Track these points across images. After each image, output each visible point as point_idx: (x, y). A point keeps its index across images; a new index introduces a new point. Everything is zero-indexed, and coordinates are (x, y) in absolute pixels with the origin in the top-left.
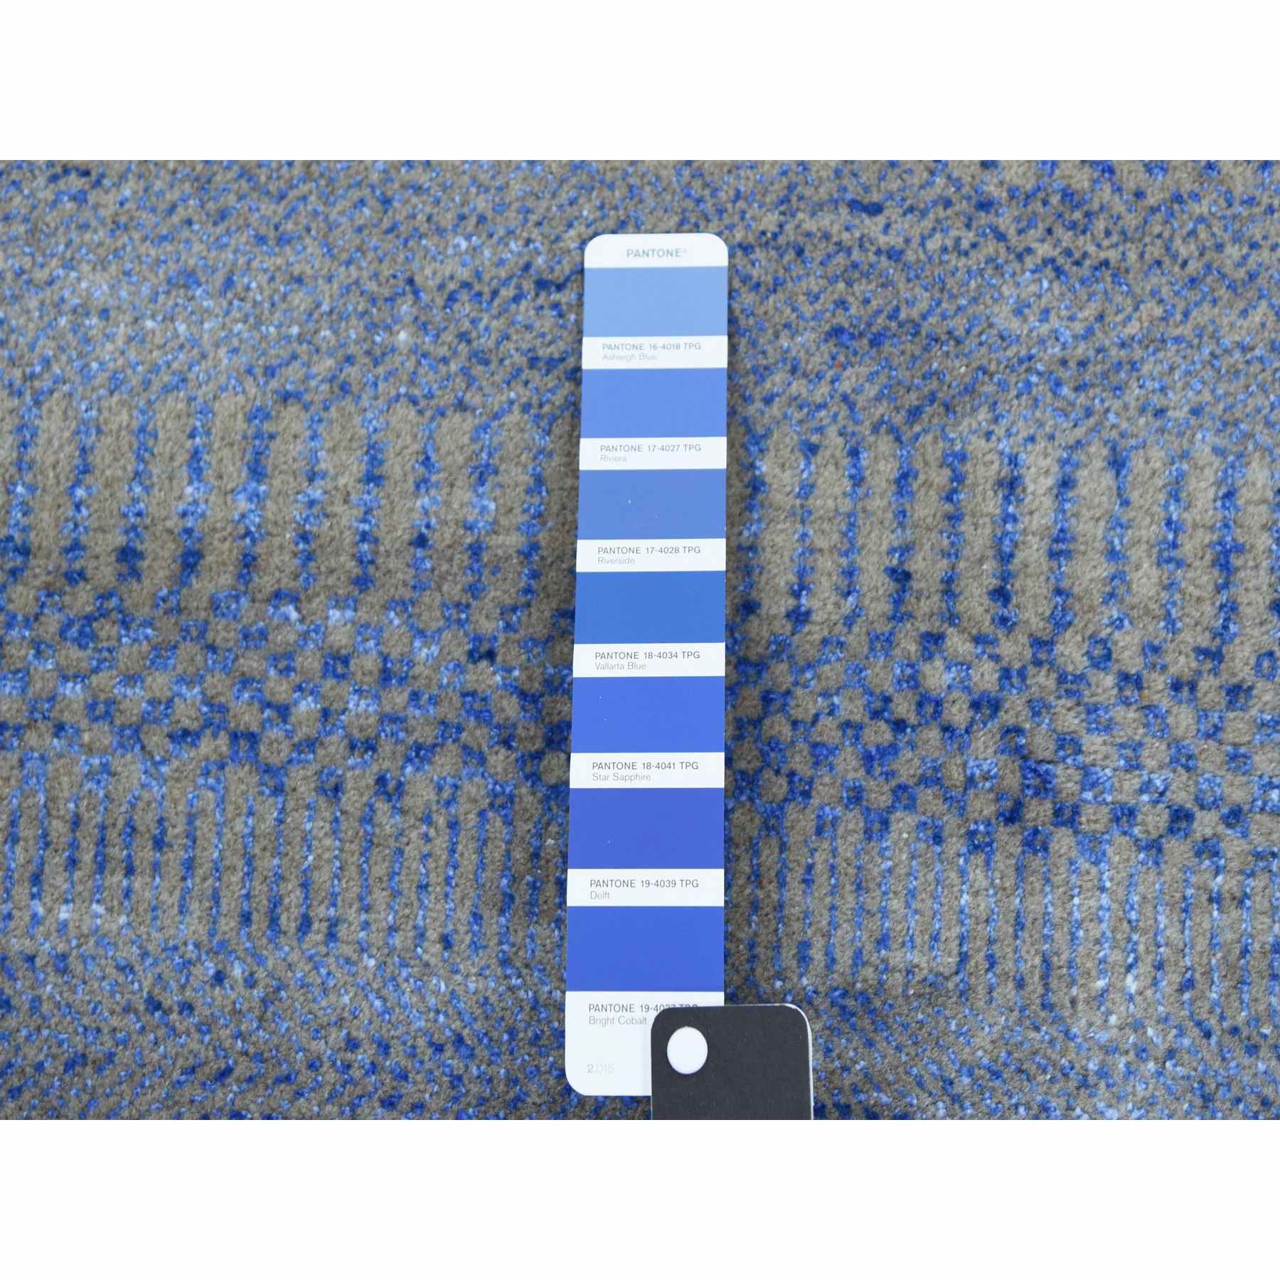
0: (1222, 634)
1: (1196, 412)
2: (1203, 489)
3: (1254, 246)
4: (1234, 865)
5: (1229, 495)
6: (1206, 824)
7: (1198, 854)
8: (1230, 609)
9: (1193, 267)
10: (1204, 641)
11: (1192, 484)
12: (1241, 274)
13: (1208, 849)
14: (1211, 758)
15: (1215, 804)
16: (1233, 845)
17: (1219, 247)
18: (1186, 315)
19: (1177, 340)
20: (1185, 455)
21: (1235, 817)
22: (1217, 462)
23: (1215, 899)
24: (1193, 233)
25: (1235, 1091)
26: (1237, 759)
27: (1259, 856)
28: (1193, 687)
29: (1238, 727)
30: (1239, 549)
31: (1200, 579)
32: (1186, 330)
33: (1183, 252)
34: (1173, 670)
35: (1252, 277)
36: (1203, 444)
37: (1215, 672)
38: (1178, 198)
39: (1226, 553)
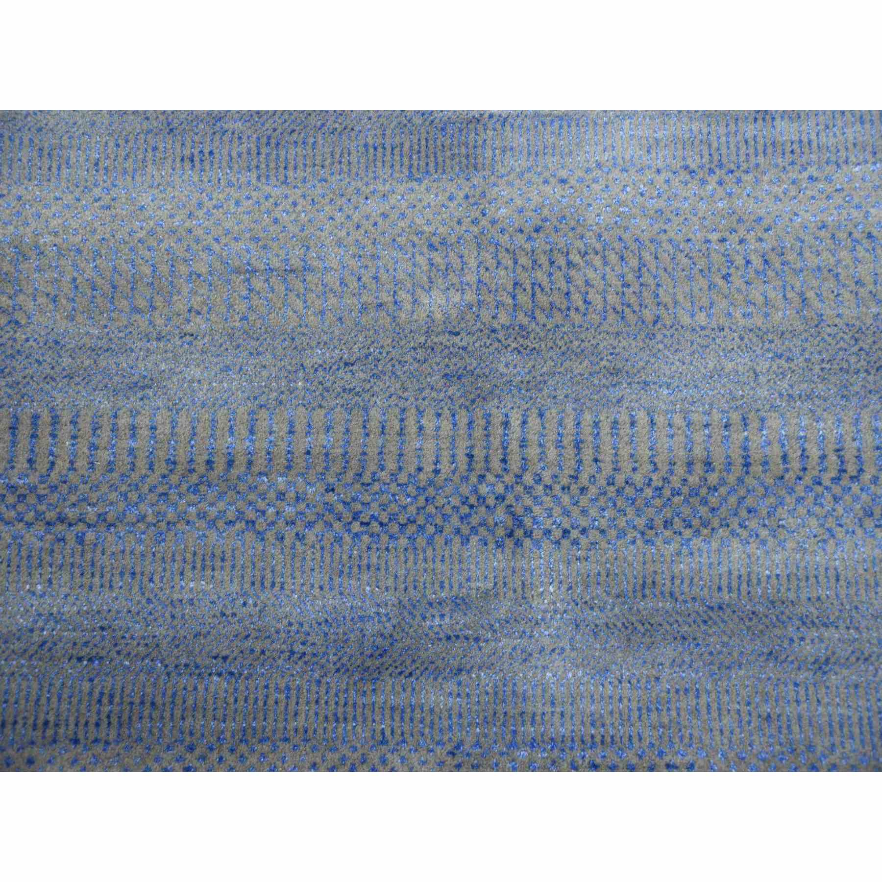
0: (577, 470)
1: (566, 397)
2: (570, 423)
3: (582, 341)
4: (584, 547)
5: (578, 424)
6: (574, 534)
7: (572, 544)
8: (580, 462)
9: (564, 348)
10: (572, 473)
11: (566, 421)
12: (579, 350)
13: (575, 542)
14: (575, 512)
15: (577, 527)
16: (584, 541)
17: (571, 342)
18: (562, 364)
19: (559, 373)
20: (563, 411)
21: (584, 531)
22: (574, 412)
23: (578, 559)
24: (562, 337)
25: (587, 623)
26: (584, 512)
27: (592, 544)
28: (569, 488)
29: (584, 501)
30: (582, 442)
31: (570, 452)
32: (562, 370)
33: (560, 344)
34: (562, 483)
35: (582, 351)
36: (569, 407)
37: (576, 483)
38: (557, 326)
39: (578, 443)
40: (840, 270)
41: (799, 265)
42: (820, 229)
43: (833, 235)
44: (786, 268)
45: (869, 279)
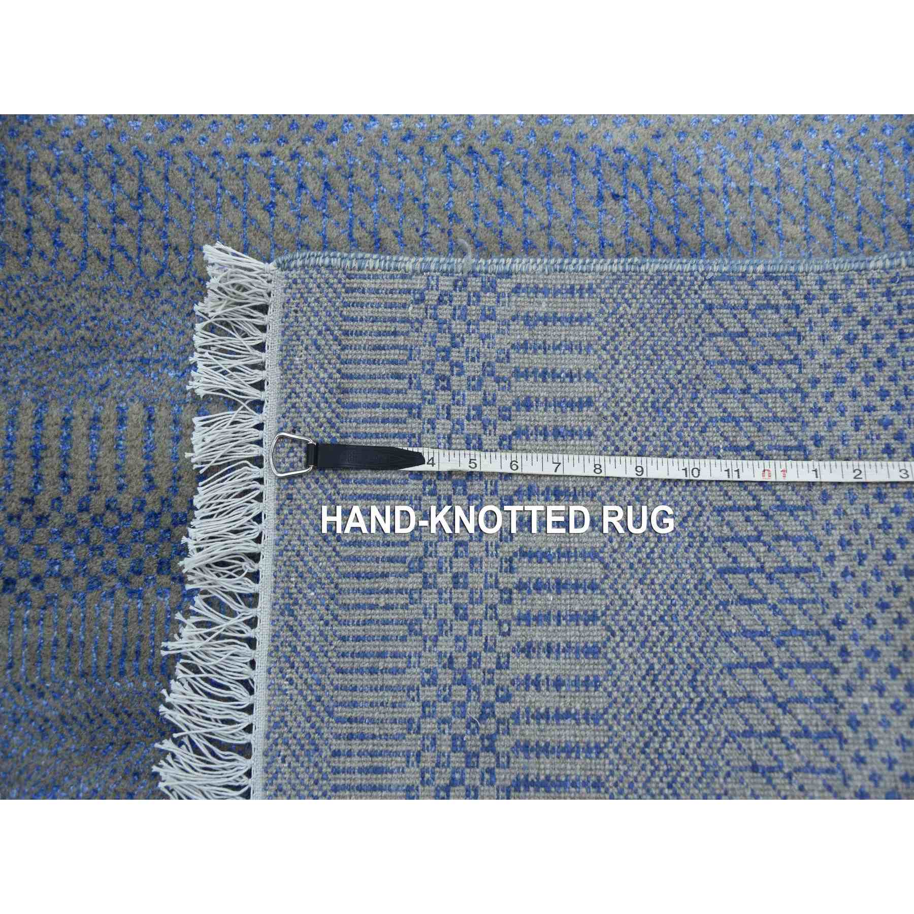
0: (34, 491)
1: (23, 382)
2: (26, 421)
3: (50, 300)
4: (36, 604)
5: (40, 422)
6: (23, 585)
7: (18, 601)
8: (39, 479)
9: (21, 312)
10: (25, 494)
11: (21, 417)
12: (44, 314)
13: (23, 597)
14: (28, 551)
15: (27, 575)
16: (36, 596)
17: (32, 301)
18: (16, 336)
19: (12, 348)
20: (18, 403)
21: (37, 580)
22: (33, 406)
23: (26, 622)
24: (18, 295)
25: (31, 716)
26: (40, 552)
27: (47, 599)
28: (19, 518)
29: (41, 535)
30: (45, 448)
31: (24, 464)
32: (16, 342)
33: (14, 305)
34: (9, 510)
35: (49, 316)
36: (26, 397)
37: (31, 510)
38: (10, 278)
39: (37, 451)
40: (428, 199)
41: (373, 191)
42: (404, 140)
43: (422, 149)
44: (355, 196)
45: (466, 213)
